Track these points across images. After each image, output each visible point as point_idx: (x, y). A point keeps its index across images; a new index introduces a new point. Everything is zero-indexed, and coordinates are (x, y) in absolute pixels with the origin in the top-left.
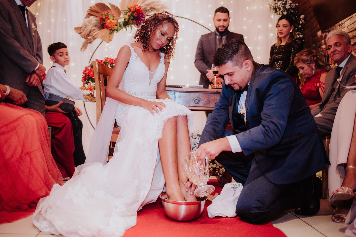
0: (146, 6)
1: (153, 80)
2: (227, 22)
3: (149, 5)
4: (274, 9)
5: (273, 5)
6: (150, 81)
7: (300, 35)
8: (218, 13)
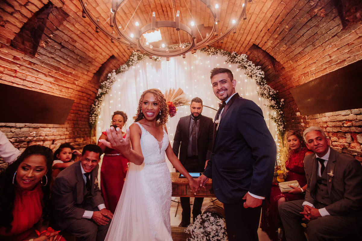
0: (176, 101)
1: (162, 149)
2: (200, 109)
3: (178, 100)
4: (261, 94)
5: (260, 92)
6: (160, 150)
7: (281, 112)
8: (194, 103)
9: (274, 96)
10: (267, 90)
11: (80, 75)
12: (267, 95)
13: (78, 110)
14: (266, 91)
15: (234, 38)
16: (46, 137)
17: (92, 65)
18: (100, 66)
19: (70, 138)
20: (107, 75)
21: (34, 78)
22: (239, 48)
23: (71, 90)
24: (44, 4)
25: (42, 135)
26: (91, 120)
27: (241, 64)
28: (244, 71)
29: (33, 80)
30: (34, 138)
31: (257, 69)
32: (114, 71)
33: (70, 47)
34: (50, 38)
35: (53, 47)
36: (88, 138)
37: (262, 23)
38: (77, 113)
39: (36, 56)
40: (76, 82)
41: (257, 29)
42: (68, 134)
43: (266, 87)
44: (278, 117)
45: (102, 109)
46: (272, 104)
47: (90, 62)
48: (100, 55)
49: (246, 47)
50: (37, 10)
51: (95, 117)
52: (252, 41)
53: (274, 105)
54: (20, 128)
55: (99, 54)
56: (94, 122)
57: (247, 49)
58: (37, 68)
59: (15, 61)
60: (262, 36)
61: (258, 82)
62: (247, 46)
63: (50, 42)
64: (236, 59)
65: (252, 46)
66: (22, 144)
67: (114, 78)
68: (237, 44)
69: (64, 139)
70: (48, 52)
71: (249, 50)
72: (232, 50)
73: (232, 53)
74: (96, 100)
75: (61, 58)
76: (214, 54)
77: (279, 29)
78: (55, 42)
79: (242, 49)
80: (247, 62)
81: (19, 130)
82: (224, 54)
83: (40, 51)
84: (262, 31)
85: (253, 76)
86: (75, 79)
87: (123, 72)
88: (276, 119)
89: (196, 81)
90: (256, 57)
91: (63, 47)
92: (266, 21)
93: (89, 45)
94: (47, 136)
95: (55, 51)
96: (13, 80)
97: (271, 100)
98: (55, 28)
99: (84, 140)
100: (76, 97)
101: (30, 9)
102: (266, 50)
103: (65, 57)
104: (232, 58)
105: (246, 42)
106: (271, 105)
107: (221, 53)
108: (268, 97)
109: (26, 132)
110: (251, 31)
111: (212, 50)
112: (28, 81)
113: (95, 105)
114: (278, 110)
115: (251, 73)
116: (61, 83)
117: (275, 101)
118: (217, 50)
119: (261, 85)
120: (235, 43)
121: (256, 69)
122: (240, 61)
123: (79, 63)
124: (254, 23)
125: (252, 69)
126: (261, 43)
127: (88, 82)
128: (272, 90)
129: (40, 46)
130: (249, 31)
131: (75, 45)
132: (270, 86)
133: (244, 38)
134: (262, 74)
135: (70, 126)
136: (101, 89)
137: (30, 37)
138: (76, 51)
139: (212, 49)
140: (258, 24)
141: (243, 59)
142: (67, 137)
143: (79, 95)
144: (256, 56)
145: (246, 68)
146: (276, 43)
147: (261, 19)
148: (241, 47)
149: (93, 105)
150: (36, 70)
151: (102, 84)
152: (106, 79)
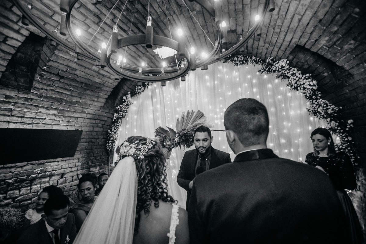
4: (313, 113)
5: (312, 109)
9: (335, 115)
10: (323, 107)
11: (89, 102)
12: (323, 113)
13: (92, 139)
14: (321, 108)
15: (267, 40)
16: (53, 172)
17: (102, 90)
18: (112, 90)
19: (83, 169)
20: (122, 98)
21: (34, 113)
22: (276, 53)
23: (81, 119)
24: (25, 36)
25: (48, 170)
26: (108, 146)
27: (281, 73)
28: (286, 81)
29: (33, 115)
30: (38, 175)
31: (305, 79)
32: (129, 93)
33: (70, 76)
34: (44, 70)
35: (49, 79)
36: (106, 166)
37: (307, 12)
38: (91, 142)
39: (32, 91)
40: (86, 111)
41: (301, 23)
42: (80, 165)
43: (321, 103)
44: (344, 145)
45: (119, 135)
46: (332, 126)
47: (98, 88)
48: (109, 79)
49: (286, 51)
50: (20, 44)
51: (112, 143)
52: (294, 41)
53: (336, 128)
54: (22, 167)
55: (107, 78)
56: (111, 149)
57: (288, 53)
58: (35, 103)
59: (8, 100)
60: (310, 32)
61: (308, 95)
62: (287, 48)
63: (45, 75)
64: (273, 67)
65: (296, 47)
66: (24, 184)
67: (129, 101)
68: (273, 48)
69: (75, 171)
70: (45, 85)
71: (291, 53)
72: (267, 55)
73: (268, 60)
74: (112, 125)
75: (62, 89)
76: (243, 63)
77: (341, 17)
78: (51, 73)
79: (281, 53)
80: (289, 69)
81: (20, 169)
82: (257, 62)
83: (35, 86)
84: (310, 24)
85: (299, 88)
86: (83, 107)
87: (139, 93)
88: (341, 147)
89: (221, 98)
90: (303, 62)
91: (62, 77)
92: (315, 8)
93: (93, 71)
94: (55, 171)
95: (53, 83)
96: (8, 120)
97: (331, 121)
98: (48, 59)
99: (100, 169)
100: (88, 125)
101: (11, 44)
102: (318, 51)
103: (67, 87)
104: (267, 66)
105: (286, 44)
106: (330, 127)
107: (253, 61)
108: (325, 116)
109: (28, 170)
110: (290, 27)
111: (239, 59)
112: (27, 118)
113: (111, 131)
114: (343, 135)
115: (296, 85)
116: (67, 114)
117: (336, 122)
118: (247, 57)
119: (313, 99)
120: (270, 47)
121: (303, 78)
122: (279, 69)
123: (86, 91)
124: (294, 15)
125: (297, 79)
126: (309, 42)
127: (101, 108)
128: (330, 106)
129: (35, 80)
130: (289, 27)
131: (75, 73)
132: (327, 101)
133: (281, 38)
134: (314, 85)
135: (82, 156)
136: (117, 113)
137: (26, 72)
138: (78, 79)
139: (240, 57)
140: (302, 14)
141: (282, 67)
142: (79, 168)
143: (91, 123)
144: (302, 60)
145: (289, 77)
146: (335, 39)
147: (306, 7)
148: (279, 50)
149: (109, 131)
150: (35, 105)
151: (117, 108)
152: (122, 102)
